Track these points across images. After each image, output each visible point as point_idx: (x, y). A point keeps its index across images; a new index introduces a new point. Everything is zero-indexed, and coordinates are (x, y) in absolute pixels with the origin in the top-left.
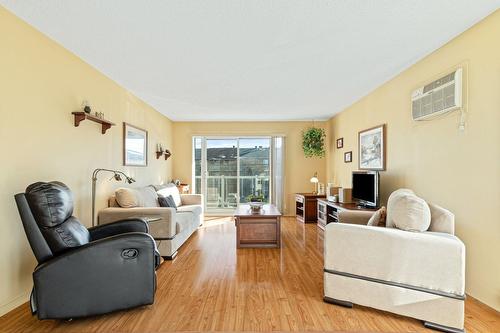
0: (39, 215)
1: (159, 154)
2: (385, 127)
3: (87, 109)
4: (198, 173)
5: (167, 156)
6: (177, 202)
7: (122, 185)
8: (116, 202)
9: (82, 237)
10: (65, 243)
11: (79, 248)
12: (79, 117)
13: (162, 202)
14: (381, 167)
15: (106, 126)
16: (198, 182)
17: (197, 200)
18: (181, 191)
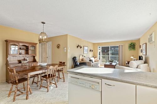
0: (74, 60)
1: (90, 51)
2: (146, 44)
3: (79, 45)
4: (99, 55)
5: (92, 51)
6: (94, 61)
7: (83, 57)
8: (82, 60)
9: (79, 64)
10: (77, 64)
11: (78, 65)
12: (78, 47)
13: (90, 61)
14: (145, 54)
15: (81, 47)
16: (99, 57)
17: (98, 61)
18: (95, 59)
